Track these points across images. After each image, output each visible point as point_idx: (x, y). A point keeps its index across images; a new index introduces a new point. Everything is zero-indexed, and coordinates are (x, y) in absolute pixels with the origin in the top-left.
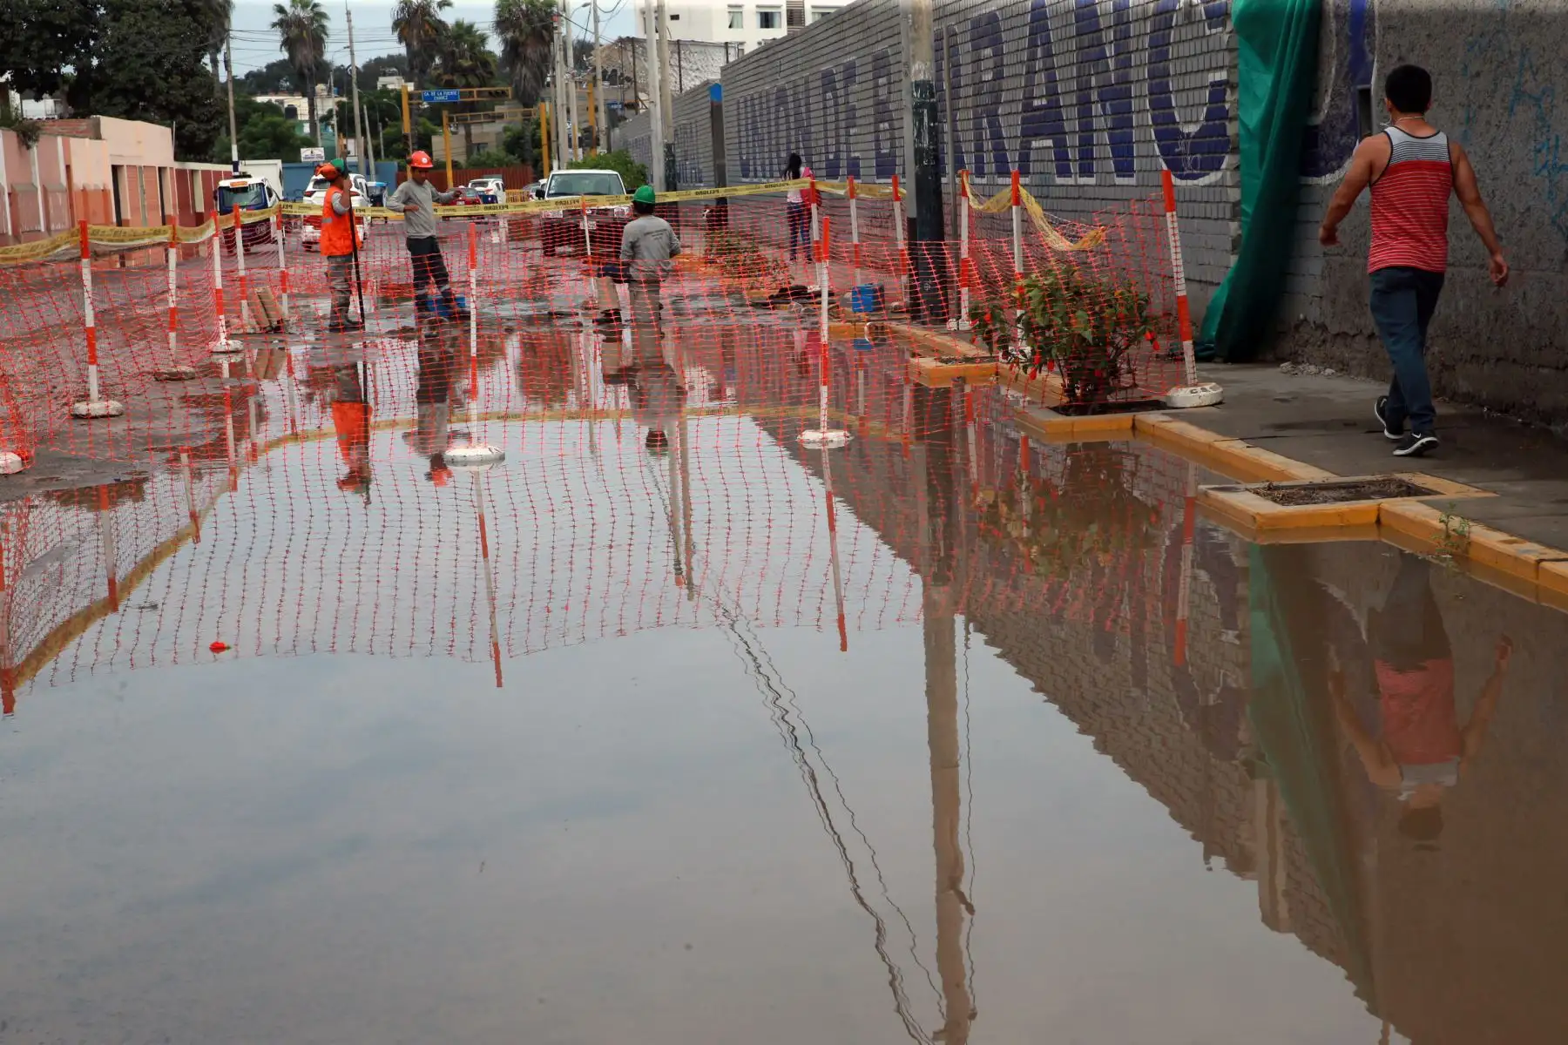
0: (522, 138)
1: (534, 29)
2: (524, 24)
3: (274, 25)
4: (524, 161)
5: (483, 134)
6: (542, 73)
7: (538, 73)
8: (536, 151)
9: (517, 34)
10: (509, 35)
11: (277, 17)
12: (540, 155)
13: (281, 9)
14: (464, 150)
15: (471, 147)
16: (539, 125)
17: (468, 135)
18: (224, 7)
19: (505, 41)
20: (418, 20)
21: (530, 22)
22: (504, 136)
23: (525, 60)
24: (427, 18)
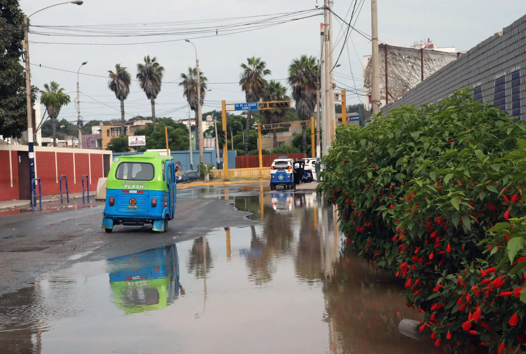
0: (302, 139)
1: (309, 81)
2: (304, 78)
3: (181, 84)
4: (302, 151)
5: (282, 137)
6: (313, 104)
7: (311, 104)
8: (309, 146)
9: (300, 83)
10: (296, 85)
11: (183, 80)
12: (311, 147)
13: (184, 76)
14: (272, 145)
15: (276, 144)
16: (310, 131)
17: (275, 138)
18: (158, 76)
19: (294, 88)
20: (253, 78)
21: (307, 78)
22: (293, 138)
23: (304, 97)
24: (258, 78)
